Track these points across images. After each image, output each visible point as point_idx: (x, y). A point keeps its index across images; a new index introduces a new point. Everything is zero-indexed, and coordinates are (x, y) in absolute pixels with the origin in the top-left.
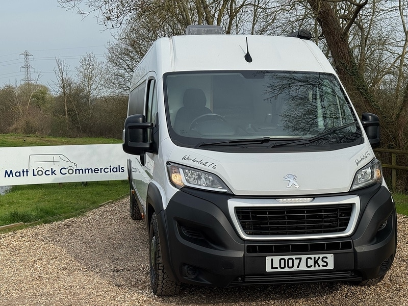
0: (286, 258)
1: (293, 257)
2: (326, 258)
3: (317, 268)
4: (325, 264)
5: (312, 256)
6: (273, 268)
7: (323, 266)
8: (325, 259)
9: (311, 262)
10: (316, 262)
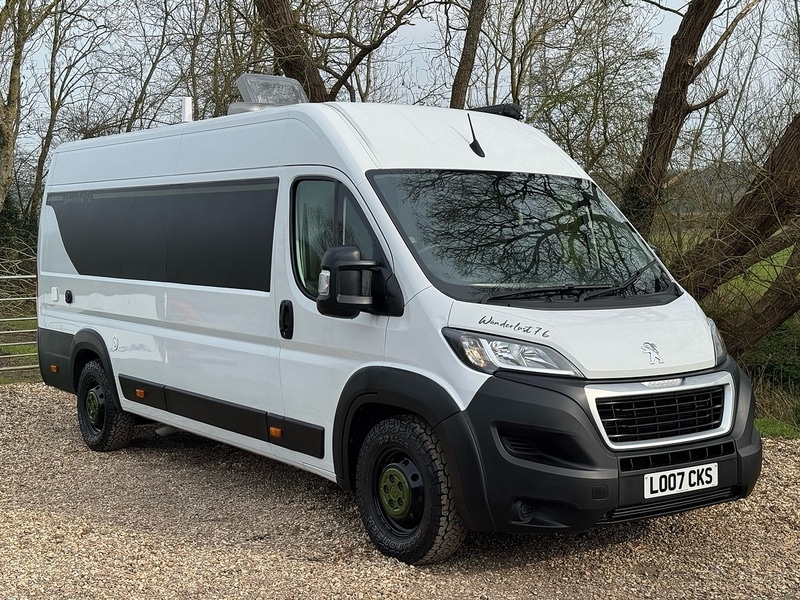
0: (667, 473)
1: (675, 472)
2: (710, 469)
3: (701, 487)
4: (709, 479)
5: (695, 468)
6: (652, 492)
7: (707, 482)
8: (709, 472)
9: (694, 478)
10: (699, 478)
